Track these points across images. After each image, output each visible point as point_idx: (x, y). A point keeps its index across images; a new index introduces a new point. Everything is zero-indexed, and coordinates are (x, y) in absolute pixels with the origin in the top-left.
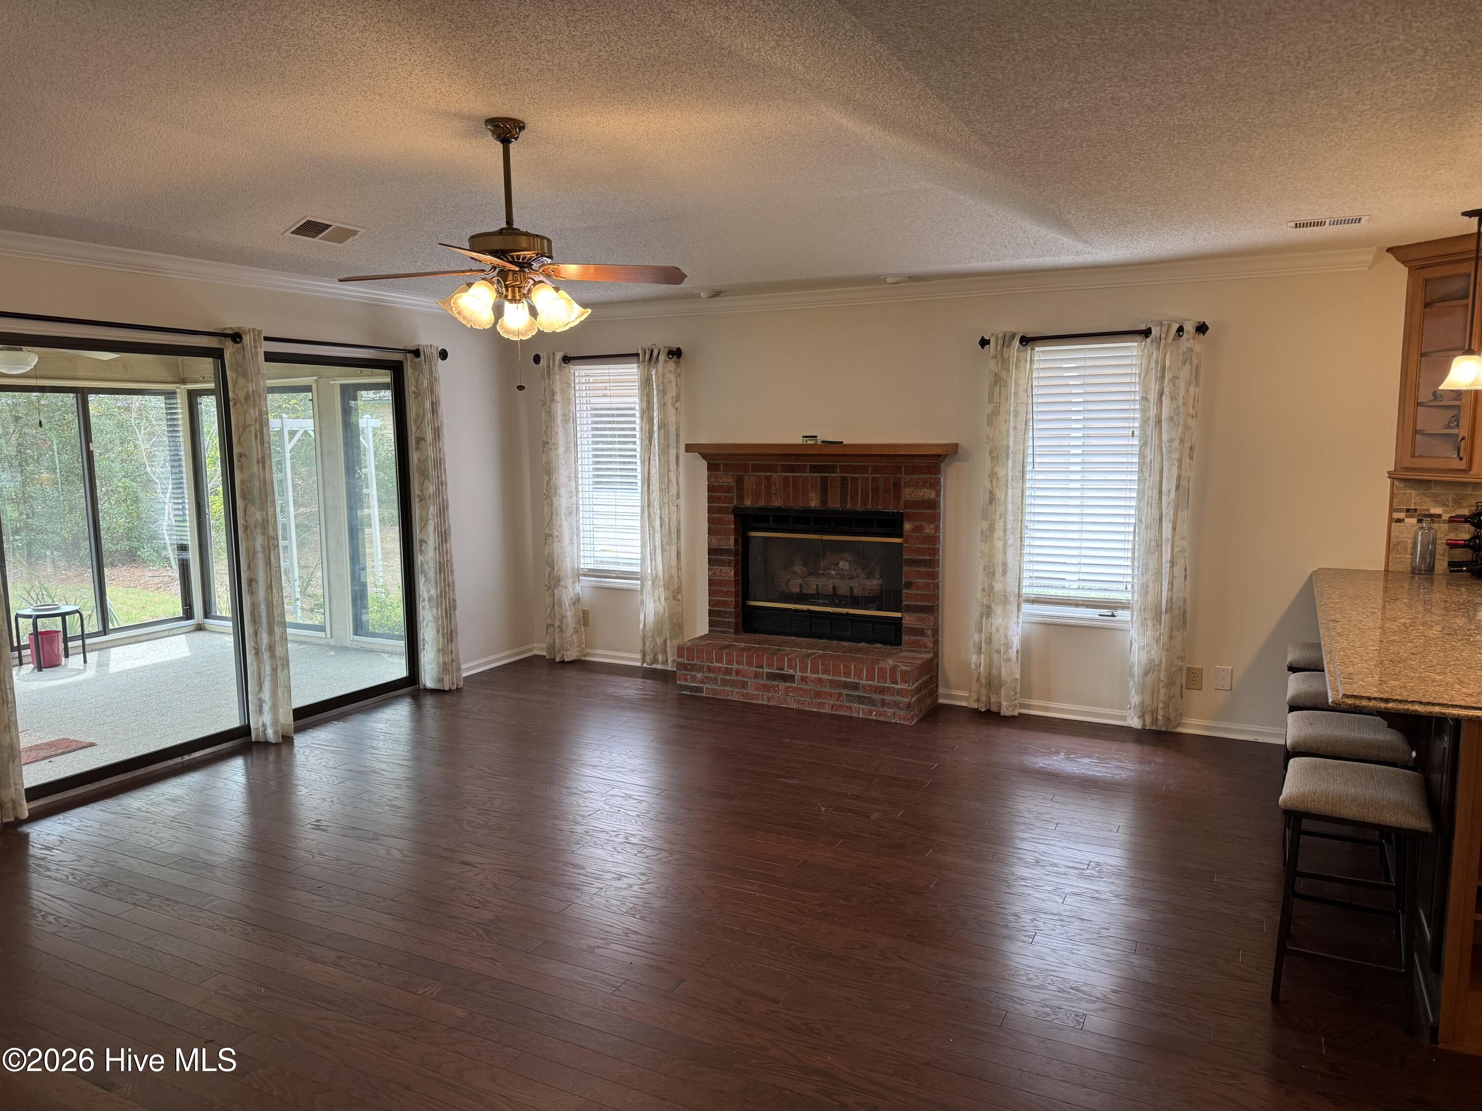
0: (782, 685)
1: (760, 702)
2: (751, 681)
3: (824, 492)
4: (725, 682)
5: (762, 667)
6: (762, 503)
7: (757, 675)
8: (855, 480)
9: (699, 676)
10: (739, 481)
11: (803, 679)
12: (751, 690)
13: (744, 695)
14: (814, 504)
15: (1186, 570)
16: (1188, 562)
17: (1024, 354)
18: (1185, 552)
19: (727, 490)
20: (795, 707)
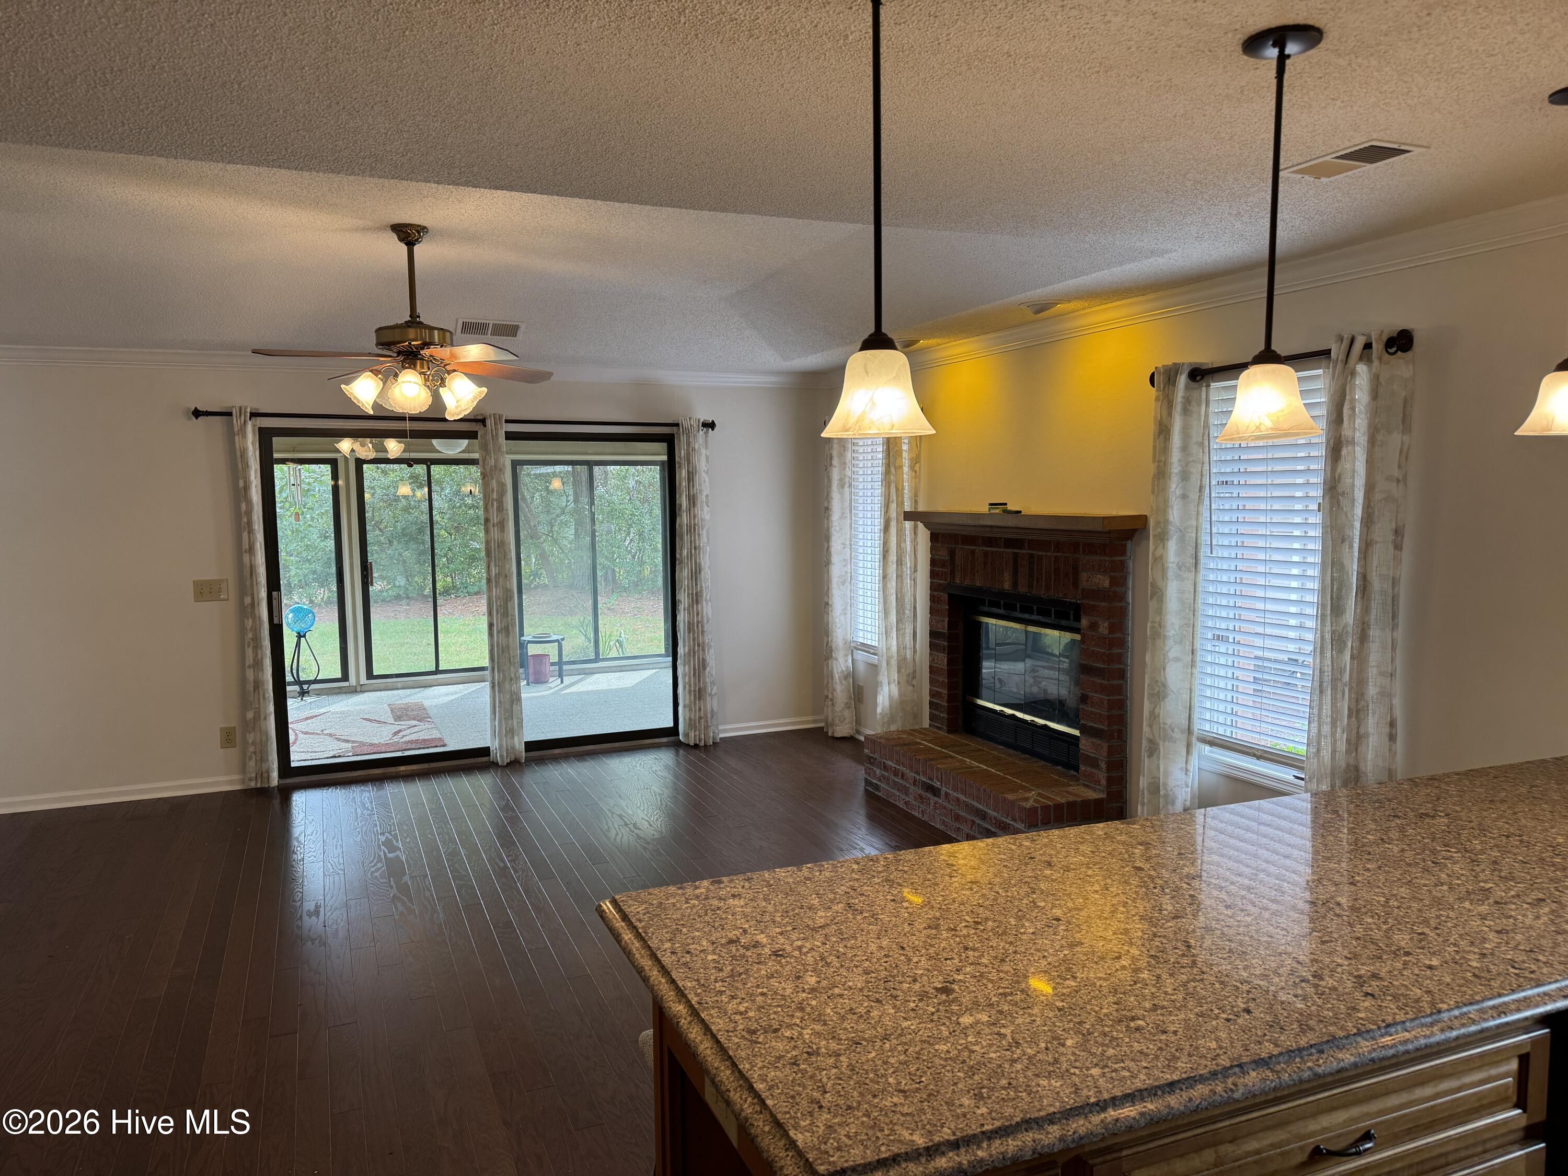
0: (932, 799)
1: (916, 814)
2: (912, 789)
3: (1016, 572)
4: (894, 784)
5: (918, 774)
6: (967, 582)
7: (915, 782)
8: (1039, 558)
9: (878, 772)
10: (952, 554)
11: (947, 794)
12: (910, 799)
13: (906, 803)
14: (1007, 586)
15: (1392, 724)
16: (1398, 713)
17: (1195, 394)
18: (1390, 696)
19: (943, 564)
20: (942, 828)
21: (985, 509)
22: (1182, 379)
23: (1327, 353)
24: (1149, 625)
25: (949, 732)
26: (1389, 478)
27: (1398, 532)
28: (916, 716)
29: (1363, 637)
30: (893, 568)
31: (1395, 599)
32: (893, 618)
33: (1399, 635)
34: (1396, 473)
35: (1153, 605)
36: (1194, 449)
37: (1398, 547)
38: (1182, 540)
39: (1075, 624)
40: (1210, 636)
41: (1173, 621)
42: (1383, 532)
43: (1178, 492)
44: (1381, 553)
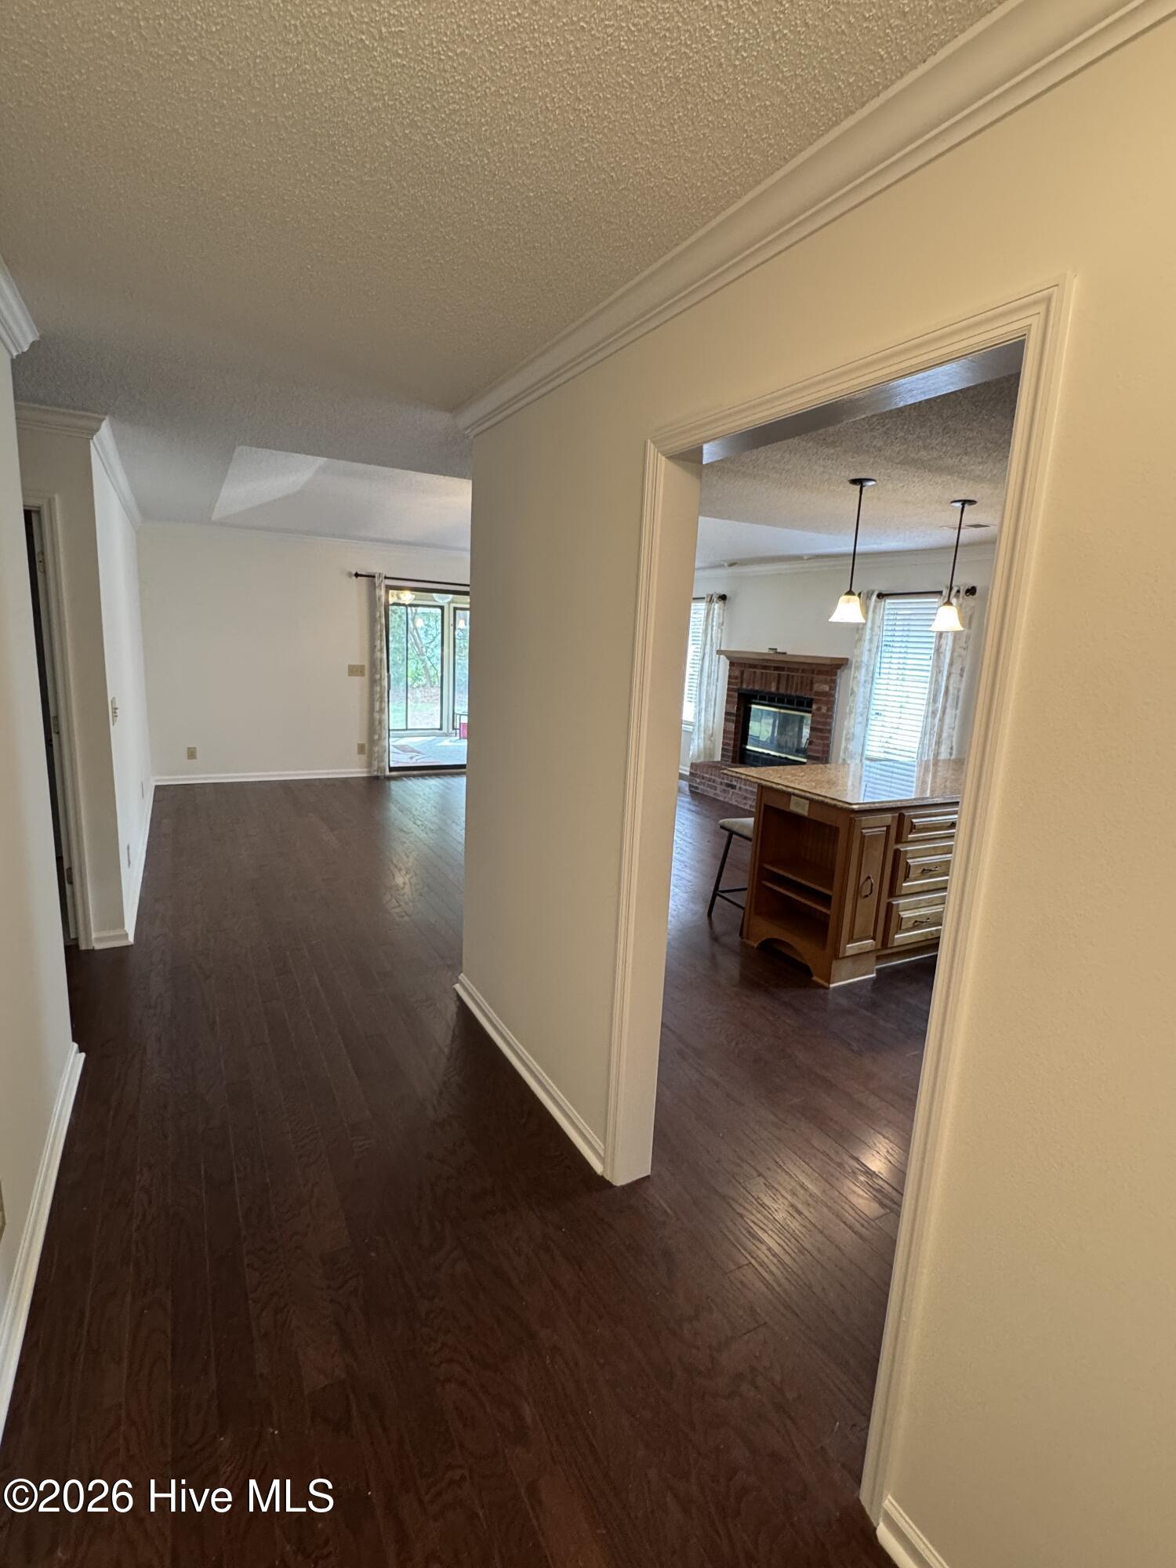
0: (731, 791)
1: (721, 799)
2: (719, 786)
3: (778, 683)
4: (709, 786)
5: (724, 779)
6: (750, 687)
7: (721, 784)
8: (793, 676)
9: (698, 780)
10: (742, 673)
11: (740, 788)
12: (718, 792)
13: (715, 794)
14: (773, 689)
15: (952, 748)
16: (954, 744)
17: (879, 604)
18: (952, 737)
19: (736, 678)
20: (736, 803)
21: (767, 651)
22: (874, 597)
23: (940, 593)
24: (848, 708)
25: (732, 762)
26: (961, 647)
27: (962, 670)
28: (711, 755)
29: (944, 712)
30: (705, 679)
31: (958, 697)
32: (703, 705)
33: (958, 712)
34: (965, 646)
35: (851, 698)
36: (876, 629)
37: (961, 676)
38: (867, 669)
39: (809, 709)
40: (874, 712)
41: (859, 707)
42: (956, 670)
43: (868, 648)
44: (954, 678)
